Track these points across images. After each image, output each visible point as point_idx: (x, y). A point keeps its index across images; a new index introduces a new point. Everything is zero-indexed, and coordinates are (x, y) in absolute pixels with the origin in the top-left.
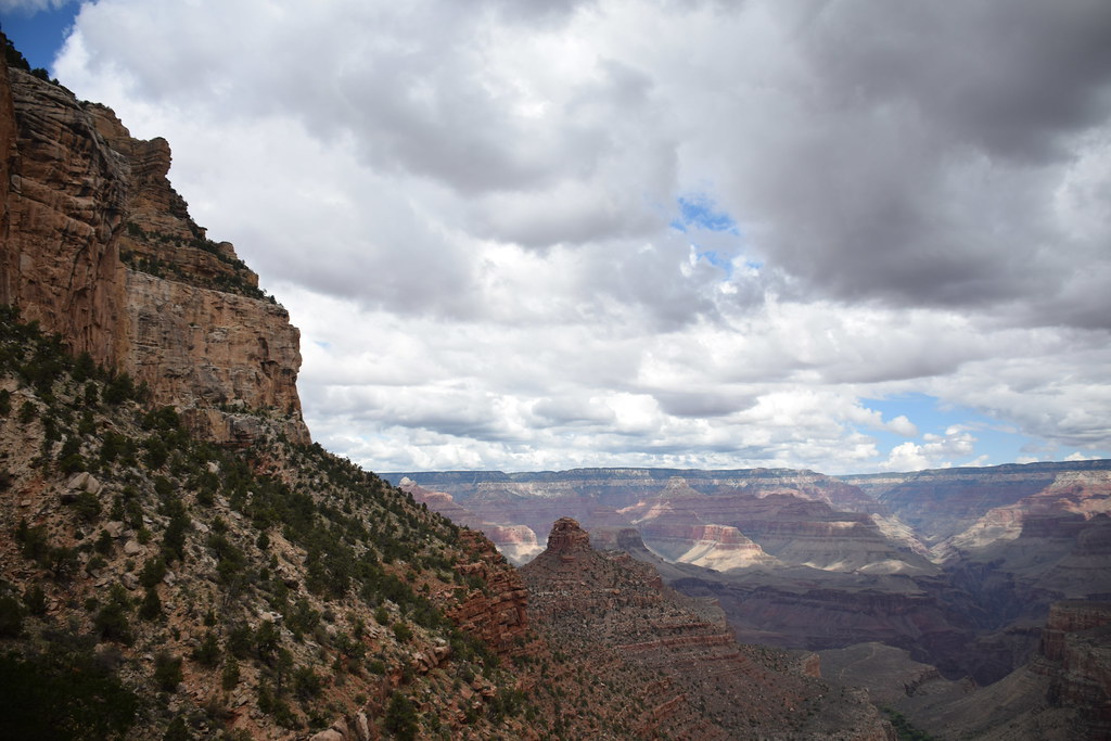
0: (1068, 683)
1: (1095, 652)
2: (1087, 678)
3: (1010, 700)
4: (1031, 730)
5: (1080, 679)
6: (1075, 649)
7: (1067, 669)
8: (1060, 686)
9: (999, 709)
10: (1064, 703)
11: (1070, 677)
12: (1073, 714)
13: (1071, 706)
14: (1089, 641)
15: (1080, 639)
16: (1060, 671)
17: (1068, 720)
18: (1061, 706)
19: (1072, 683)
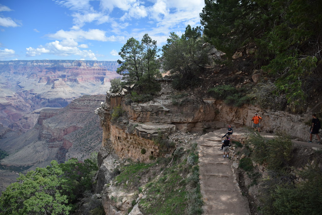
0: (43, 134)
1: (50, 125)
2: (48, 132)
3: (29, 137)
4: (33, 148)
5: (46, 133)
6: (45, 125)
7: (43, 130)
8: (41, 135)
9: (26, 140)
10: (42, 139)
11: (44, 132)
12: (44, 142)
13: (44, 140)
14: (49, 122)
15: (47, 122)
16: (41, 131)
17: (43, 144)
18: (41, 140)
19: (44, 134)
